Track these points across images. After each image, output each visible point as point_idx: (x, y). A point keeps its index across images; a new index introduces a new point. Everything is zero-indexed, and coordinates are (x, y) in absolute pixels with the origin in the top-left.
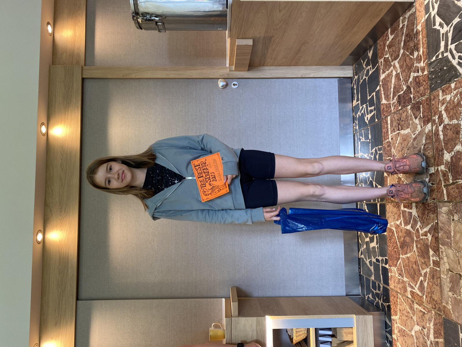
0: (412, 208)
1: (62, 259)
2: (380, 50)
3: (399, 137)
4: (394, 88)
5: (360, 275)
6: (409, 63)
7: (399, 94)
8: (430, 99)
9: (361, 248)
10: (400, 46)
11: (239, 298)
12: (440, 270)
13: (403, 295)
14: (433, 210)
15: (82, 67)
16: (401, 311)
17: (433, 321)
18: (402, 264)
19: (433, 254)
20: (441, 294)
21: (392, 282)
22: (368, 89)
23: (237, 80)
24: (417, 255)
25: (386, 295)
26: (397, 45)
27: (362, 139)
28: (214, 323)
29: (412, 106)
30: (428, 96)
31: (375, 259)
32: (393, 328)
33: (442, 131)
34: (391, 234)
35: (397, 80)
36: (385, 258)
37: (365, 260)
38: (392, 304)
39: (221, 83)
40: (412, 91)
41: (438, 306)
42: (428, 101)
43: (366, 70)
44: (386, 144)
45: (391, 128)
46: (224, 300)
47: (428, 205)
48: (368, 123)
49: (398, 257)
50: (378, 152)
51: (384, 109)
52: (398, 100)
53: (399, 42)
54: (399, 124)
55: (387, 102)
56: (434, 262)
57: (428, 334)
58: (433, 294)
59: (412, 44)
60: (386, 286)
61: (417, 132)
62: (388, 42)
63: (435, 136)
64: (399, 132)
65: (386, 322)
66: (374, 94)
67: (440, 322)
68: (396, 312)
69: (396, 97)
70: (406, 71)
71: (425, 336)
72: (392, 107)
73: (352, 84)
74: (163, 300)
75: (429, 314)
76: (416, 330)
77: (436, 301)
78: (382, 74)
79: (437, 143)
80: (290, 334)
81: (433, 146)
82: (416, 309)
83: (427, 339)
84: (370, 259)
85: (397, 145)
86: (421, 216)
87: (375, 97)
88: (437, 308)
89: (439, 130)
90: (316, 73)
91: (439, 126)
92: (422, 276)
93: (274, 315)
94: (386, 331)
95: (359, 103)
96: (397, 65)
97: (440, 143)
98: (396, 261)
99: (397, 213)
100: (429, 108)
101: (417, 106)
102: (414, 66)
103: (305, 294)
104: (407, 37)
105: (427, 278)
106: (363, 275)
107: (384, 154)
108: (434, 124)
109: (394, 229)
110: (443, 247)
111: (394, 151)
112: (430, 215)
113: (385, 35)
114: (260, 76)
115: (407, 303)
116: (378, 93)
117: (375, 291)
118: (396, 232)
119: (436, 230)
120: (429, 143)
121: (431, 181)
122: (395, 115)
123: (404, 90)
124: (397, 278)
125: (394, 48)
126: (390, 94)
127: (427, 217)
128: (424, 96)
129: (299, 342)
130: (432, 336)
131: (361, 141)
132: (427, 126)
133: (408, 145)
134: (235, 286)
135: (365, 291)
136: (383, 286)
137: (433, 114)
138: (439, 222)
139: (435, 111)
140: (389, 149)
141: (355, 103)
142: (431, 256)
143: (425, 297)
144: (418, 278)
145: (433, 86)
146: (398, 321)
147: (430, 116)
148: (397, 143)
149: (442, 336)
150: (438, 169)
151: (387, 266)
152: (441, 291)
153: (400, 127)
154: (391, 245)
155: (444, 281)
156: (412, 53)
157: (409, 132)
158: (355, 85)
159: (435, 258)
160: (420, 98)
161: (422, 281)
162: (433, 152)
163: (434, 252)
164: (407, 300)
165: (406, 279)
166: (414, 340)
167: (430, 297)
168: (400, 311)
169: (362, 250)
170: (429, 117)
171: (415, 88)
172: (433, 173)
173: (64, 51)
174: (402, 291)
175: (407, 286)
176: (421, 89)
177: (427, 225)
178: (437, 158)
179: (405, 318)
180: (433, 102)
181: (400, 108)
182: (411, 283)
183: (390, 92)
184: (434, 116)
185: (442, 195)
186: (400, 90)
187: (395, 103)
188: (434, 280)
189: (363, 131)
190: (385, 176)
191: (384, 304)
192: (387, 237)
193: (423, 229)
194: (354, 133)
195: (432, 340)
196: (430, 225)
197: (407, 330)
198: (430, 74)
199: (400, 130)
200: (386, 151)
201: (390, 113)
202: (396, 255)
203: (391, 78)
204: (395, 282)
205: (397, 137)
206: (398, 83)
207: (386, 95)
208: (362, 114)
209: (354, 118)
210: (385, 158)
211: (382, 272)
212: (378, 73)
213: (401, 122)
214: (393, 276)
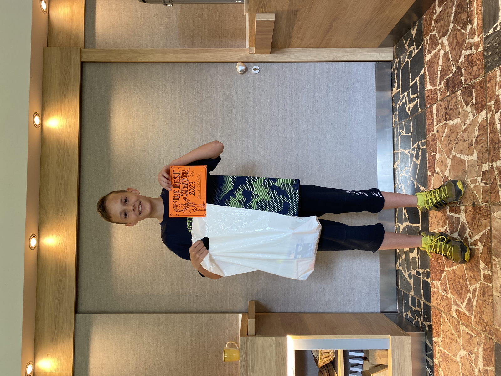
0: (460, 212)
1: (59, 267)
2: (425, 26)
3: (446, 129)
4: (441, 71)
5: (397, 289)
6: (460, 39)
7: (447, 77)
8: (485, 82)
9: (399, 259)
10: (449, 20)
11: (258, 314)
12: (492, 287)
13: (447, 313)
14: (485, 214)
15: (81, 49)
16: (445, 333)
17: (482, 345)
18: (446, 278)
19: (484, 267)
20: (493, 315)
21: (434, 299)
22: (410, 74)
23: (258, 64)
24: (465, 268)
25: (427, 313)
26: (446, 18)
27: (403, 133)
28: (230, 341)
29: (463, 90)
30: (483, 78)
31: (415, 272)
32: (434, 352)
33: (499, 119)
35: (445, 61)
36: (427, 271)
37: (403, 272)
38: (433, 323)
39: (240, 68)
40: (463, 73)
41: (489, 329)
42: (483, 84)
43: (408, 52)
44: (430, 137)
45: (437, 118)
46: (241, 315)
47: (480, 209)
48: (409, 114)
49: (441, 269)
50: (421, 147)
51: (428, 96)
52: (446, 85)
53: (449, 15)
54: (446, 114)
55: (433, 87)
56: (485, 276)
57: (476, 361)
58: (484, 315)
59: (464, 16)
60: (427, 303)
61: (468, 122)
62: (435, 16)
63: (490, 125)
64: (446, 122)
65: (426, 344)
66: (418, 79)
67: (490, 347)
68: (439, 333)
69: (444, 81)
70: (457, 49)
71: (472, 362)
72: (439, 94)
73: (392, 69)
74: (172, 314)
75: (478, 337)
76: (462, 355)
77: (487, 322)
78: (427, 55)
79: (493, 135)
80: (315, 356)
81: (488, 138)
82: (463, 330)
83: (474, 366)
84: (410, 272)
85: (443, 138)
86: (471, 221)
87: (418, 83)
88: (488, 331)
89: (495, 118)
90: (350, 56)
91: (495, 113)
92: (470, 293)
93: (297, 335)
94: (426, 355)
95: (400, 90)
96: (446, 43)
97: (496, 134)
98: (439, 275)
99: (442, 219)
100: (483, 92)
101: (469, 91)
102: (467, 42)
103: (334, 310)
104: (458, 8)
105: (476, 296)
106: (401, 289)
107: (428, 149)
108: (489, 111)
110: (497, 259)
111: (440, 146)
112: (482, 221)
113: (432, 7)
114: (285, 59)
115: (452, 323)
116: (422, 78)
117: (414, 308)
119: (488, 238)
120: (482, 134)
121: (484, 180)
122: (442, 103)
123: (453, 73)
124: (441, 294)
125: (442, 22)
126: (436, 77)
127: (478, 223)
128: (478, 77)
129: (326, 365)
130: (480, 364)
131: (401, 135)
132: (481, 114)
133: (456, 138)
134: (254, 299)
135: (403, 308)
136: (424, 303)
137: (488, 100)
138: (492, 229)
139: (491, 95)
140: (434, 143)
141: (395, 91)
142: (482, 269)
143: (473, 317)
144: (465, 294)
145: (489, 65)
146: (440, 344)
147: (484, 101)
148: (444, 136)
149: (493, 363)
150: (492, 165)
151: (429, 280)
152: (493, 311)
153: (447, 116)
155: (497, 300)
156: (464, 27)
157: (459, 122)
158: (395, 70)
159: (486, 271)
160: (473, 81)
161: (471, 299)
162: (488, 145)
163: (486, 264)
164: (452, 320)
165: (451, 295)
166: (459, 367)
167: (480, 317)
168: (443, 332)
169: (400, 261)
170: (483, 103)
171: (467, 69)
172: (486, 170)
173: (61, 31)
174: (445, 309)
175: (452, 304)
176: (473, 69)
177: (478, 233)
178: (492, 152)
179: (449, 341)
180: (488, 85)
181: (448, 94)
182: (456, 300)
183: (436, 76)
184: (490, 101)
185: (497, 196)
186: (449, 73)
187: (443, 88)
188: (485, 298)
189: (404, 123)
190: (428, 175)
191: (424, 323)
193: (473, 237)
194: (393, 126)
195: (481, 368)
196: (482, 233)
197: (451, 355)
198: (486, 50)
199: (447, 120)
200: (430, 145)
201: (436, 100)
202: (439, 267)
203: (437, 58)
204: (438, 298)
205: (444, 129)
206: (446, 64)
207: (431, 79)
208: (403, 103)
209: (394, 108)
210: (429, 154)
211: (422, 286)
212: (423, 54)
213: (449, 111)
214: (435, 291)
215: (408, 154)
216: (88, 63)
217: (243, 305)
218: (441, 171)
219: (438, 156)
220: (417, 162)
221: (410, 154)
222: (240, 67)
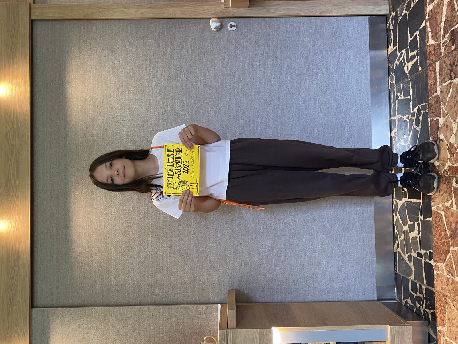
1: (11, 256)
3: (451, 89)
4: (445, 22)
5: (396, 274)
7: (452, 29)
9: (398, 240)
11: (239, 304)
13: (453, 299)
15: (30, 4)
16: (451, 321)
21: (438, 283)
22: (409, 28)
23: (235, 20)
25: (430, 299)
27: (400, 96)
28: (207, 335)
31: (416, 253)
32: (439, 343)
34: (439, 219)
35: (449, 10)
36: (430, 252)
37: (402, 254)
38: (437, 310)
39: (214, 25)
43: (406, 3)
44: (433, 99)
45: (440, 77)
46: (219, 306)
48: (408, 74)
49: (446, 249)
50: (422, 112)
51: (430, 52)
52: (451, 37)
54: (451, 71)
55: (436, 42)
60: (430, 288)
64: (451, 81)
65: (429, 334)
66: (418, 33)
68: (444, 321)
69: (449, 34)
72: (443, 49)
73: (387, 25)
74: (142, 307)
78: (429, 5)
84: (410, 253)
85: (448, 99)
87: (418, 38)
90: (340, 10)
93: (284, 326)
95: (397, 48)
98: (444, 255)
99: (446, 192)
103: (324, 298)
106: (399, 274)
107: (430, 113)
109: (442, 213)
111: (444, 108)
114: (266, 14)
116: (423, 32)
117: (415, 295)
118: (445, 216)
122: (446, 59)
124: (446, 277)
126: (440, 30)
131: (399, 99)
134: (235, 288)
135: (402, 294)
136: (426, 288)
140: (437, 105)
141: (391, 49)
146: (445, 333)
148: (449, 96)
151: (432, 262)
153: (452, 74)
154: (438, 234)
158: (391, 25)
168: (449, 320)
169: (398, 242)
174: (452, 294)
179: (455, 329)
181: (453, 48)
183: (440, 28)
186: (454, 24)
187: (447, 41)
189: (401, 85)
191: (427, 311)
192: (433, 224)
194: (389, 90)
199: (453, 79)
200: (433, 109)
201: (438, 56)
202: (444, 247)
203: (441, 8)
204: (442, 282)
205: (449, 89)
206: (451, 14)
207: (434, 32)
208: (401, 62)
209: (390, 69)
210: (432, 118)
211: (425, 270)
212: (423, 4)
213: (454, 68)
214: (439, 274)
215: (407, 120)
216: (40, 21)
217: (223, 294)
218: (445, 138)
219: (442, 120)
220: (417, 128)
221: (409, 120)
222: (214, 23)
